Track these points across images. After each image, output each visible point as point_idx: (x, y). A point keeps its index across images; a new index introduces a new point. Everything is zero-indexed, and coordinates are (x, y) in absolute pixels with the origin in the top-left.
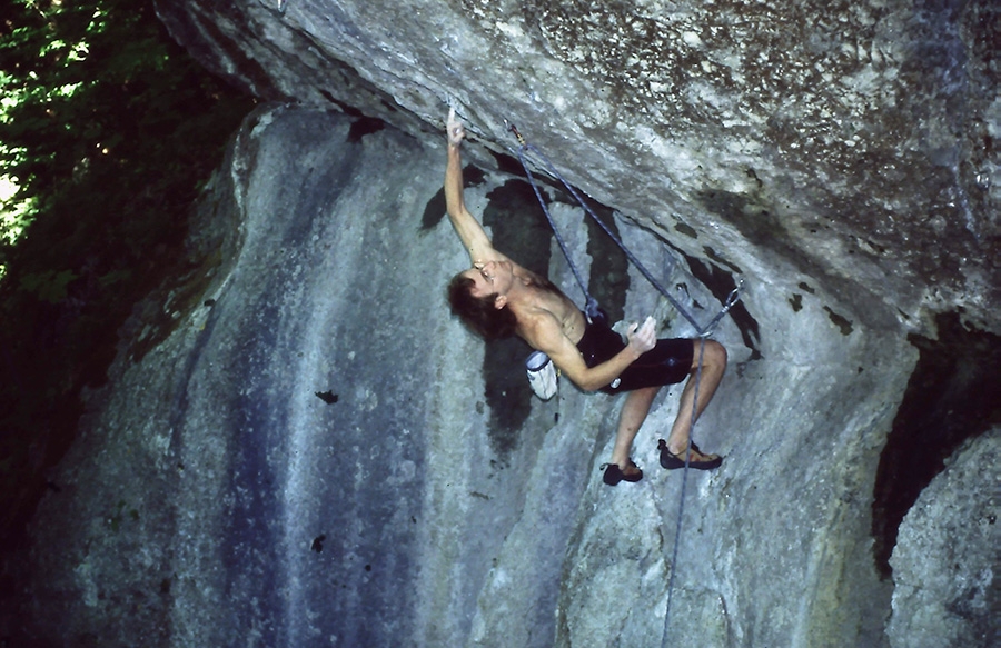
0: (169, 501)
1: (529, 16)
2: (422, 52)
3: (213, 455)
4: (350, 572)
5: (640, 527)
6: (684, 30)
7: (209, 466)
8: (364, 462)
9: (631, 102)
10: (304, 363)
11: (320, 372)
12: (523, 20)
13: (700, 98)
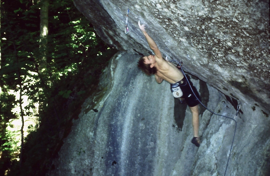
0: (93, 149)
1: (188, 37)
2: (160, 44)
3: (104, 138)
4: (137, 169)
5: (211, 163)
6: (227, 42)
7: (103, 141)
8: (141, 142)
9: (213, 58)
10: (127, 117)
11: (131, 119)
12: (186, 38)
13: (231, 58)
